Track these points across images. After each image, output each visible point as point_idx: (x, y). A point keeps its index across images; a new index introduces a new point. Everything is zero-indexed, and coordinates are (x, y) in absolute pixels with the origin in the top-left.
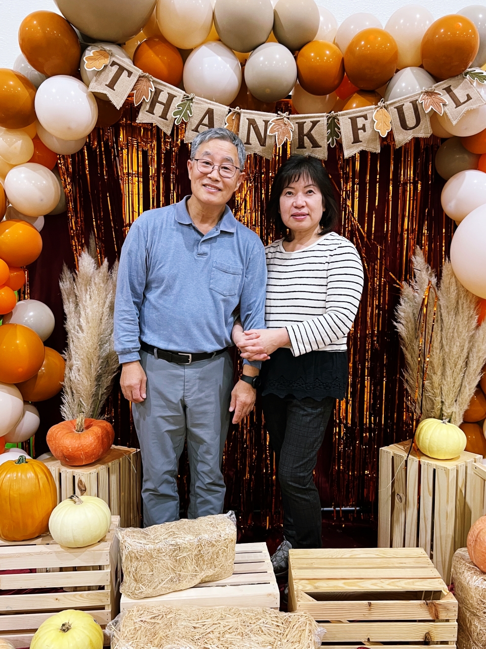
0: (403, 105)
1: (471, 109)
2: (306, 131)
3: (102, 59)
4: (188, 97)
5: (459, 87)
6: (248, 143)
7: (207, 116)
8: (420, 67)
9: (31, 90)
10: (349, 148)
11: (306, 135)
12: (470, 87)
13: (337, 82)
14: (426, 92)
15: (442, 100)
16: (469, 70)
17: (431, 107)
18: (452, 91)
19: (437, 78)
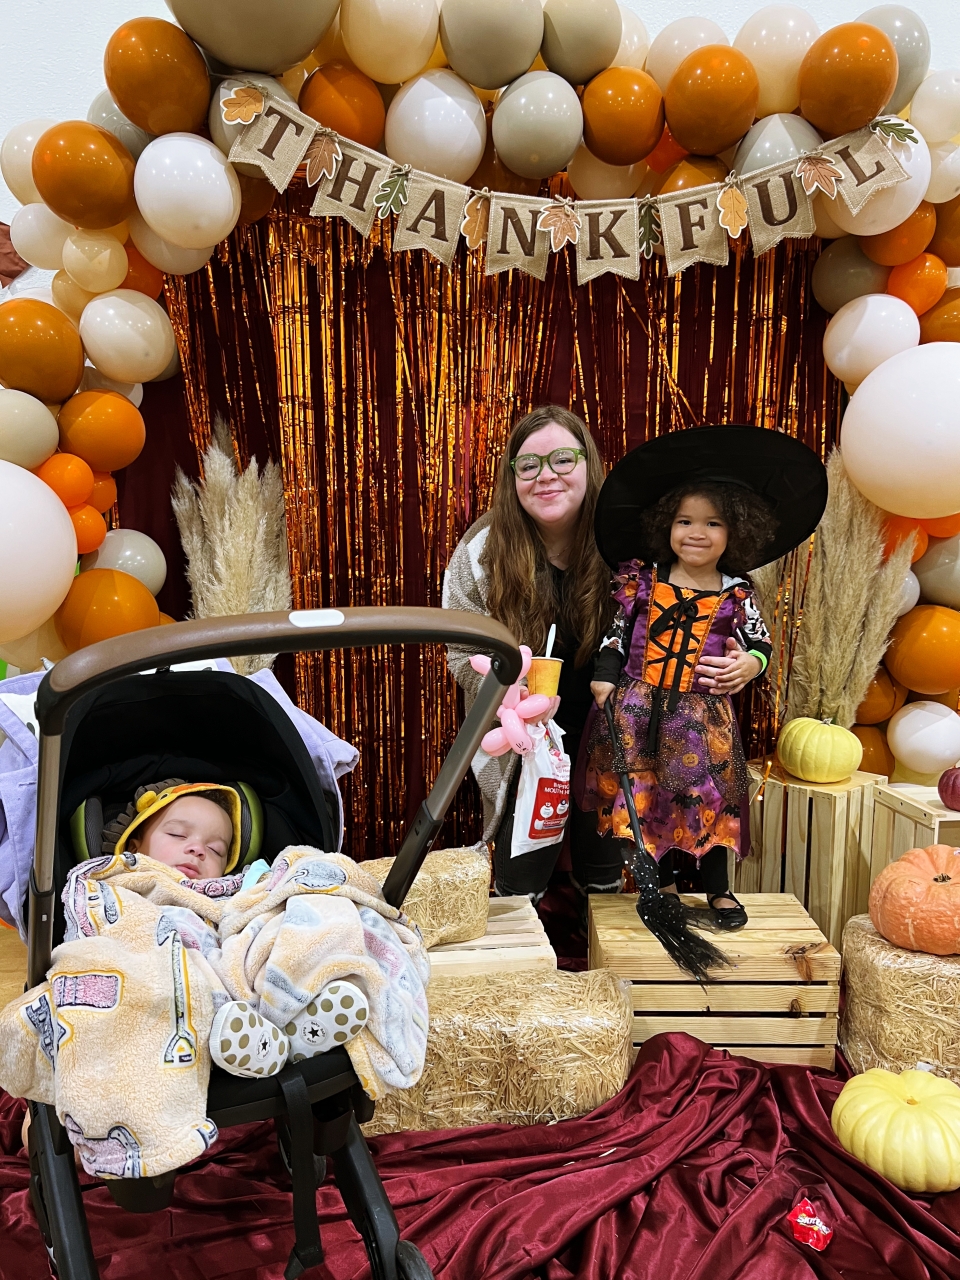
0: (769, 181)
1: (883, 189)
2: (602, 229)
3: (252, 104)
4: (400, 170)
5: (863, 149)
6: (503, 250)
7: (433, 204)
8: (793, 113)
9: (127, 160)
10: (676, 258)
11: (603, 235)
12: (883, 150)
13: (652, 141)
14: (807, 158)
15: (835, 173)
16: (879, 118)
17: (816, 184)
18: (850, 156)
19: (825, 135)
